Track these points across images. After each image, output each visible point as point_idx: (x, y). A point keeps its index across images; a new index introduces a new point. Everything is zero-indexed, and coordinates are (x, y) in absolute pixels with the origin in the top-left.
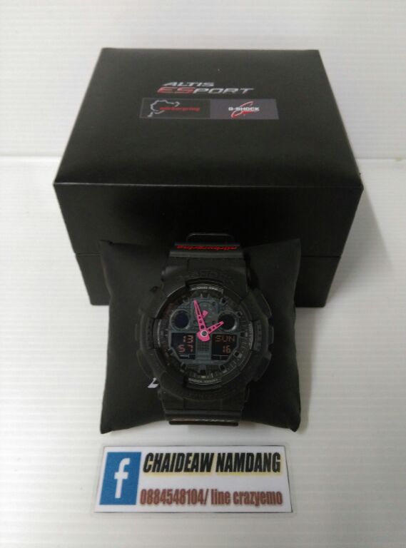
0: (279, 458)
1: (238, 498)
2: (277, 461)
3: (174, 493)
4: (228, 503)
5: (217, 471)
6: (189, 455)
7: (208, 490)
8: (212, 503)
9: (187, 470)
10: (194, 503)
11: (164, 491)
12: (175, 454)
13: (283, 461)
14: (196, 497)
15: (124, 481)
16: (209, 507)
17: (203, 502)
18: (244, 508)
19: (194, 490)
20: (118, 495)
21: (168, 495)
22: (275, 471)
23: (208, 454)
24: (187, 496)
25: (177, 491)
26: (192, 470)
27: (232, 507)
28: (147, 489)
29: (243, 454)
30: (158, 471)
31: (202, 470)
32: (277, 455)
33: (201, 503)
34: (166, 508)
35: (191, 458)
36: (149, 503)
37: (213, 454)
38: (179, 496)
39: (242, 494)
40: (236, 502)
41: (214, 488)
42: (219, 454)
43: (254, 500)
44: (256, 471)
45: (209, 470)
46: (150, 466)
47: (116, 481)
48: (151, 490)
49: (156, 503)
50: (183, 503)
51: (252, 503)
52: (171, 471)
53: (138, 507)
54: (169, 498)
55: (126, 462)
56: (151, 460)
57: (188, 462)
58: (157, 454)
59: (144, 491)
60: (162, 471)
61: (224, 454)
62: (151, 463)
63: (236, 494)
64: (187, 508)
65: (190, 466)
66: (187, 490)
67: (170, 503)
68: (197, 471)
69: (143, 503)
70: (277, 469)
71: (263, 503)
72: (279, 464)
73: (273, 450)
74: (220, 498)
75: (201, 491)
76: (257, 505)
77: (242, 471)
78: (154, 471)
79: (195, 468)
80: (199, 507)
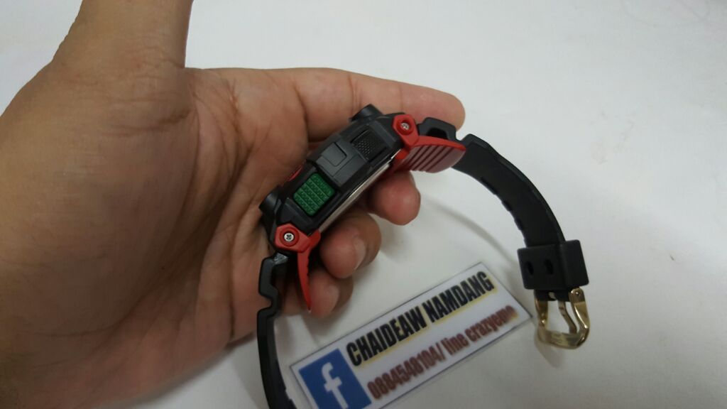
0: (484, 276)
1: (472, 334)
2: (485, 279)
3: (404, 367)
4: (466, 344)
5: (433, 321)
6: (393, 322)
7: (437, 345)
8: (451, 353)
9: (401, 338)
10: (433, 364)
11: (392, 371)
12: (377, 330)
13: (490, 276)
14: (430, 357)
15: (341, 389)
16: (450, 359)
17: (441, 357)
18: (485, 340)
19: (424, 353)
20: (343, 404)
21: (400, 373)
22: (489, 289)
23: (412, 311)
24: (420, 363)
25: (406, 363)
26: (406, 335)
27: (474, 346)
28: (373, 380)
29: (448, 292)
30: (371, 356)
31: (418, 329)
32: (481, 275)
33: (440, 360)
34: (407, 386)
35: (398, 324)
36: (386, 392)
38: (412, 366)
39: (473, 329)
40: (474, 339)
41: (442, 337)
42: (424, 305)
43: (490, 327)
44: (471, 300)
45: (424, 325)
46: (358, 356)
48: (377, 380)
49: (393, 388)
50: (421, 371)
51: (490, 331)
52: (385, 348)
53: (376, 404)
54: (403, 375)
56: (355, 350)
57: (397, 330)
58: (358, 341)
59: (370, 385)
60: (376, 353)
61: (428, 302)
62: (358, 353)
63: (467, 332)
64: (428, 373)
65: (401, 332)
66: (415, 356)
67: (407, 380)
68: (412, 333)
69: (377, 396)
71: (500, 324)
72: (488, 281)
73: (474, 272)
74: (456, 344)
75: (432, 349)
76: (496, 329)
77: (458, 307)
78: (366, 359)
79: (408, 332)
80: (440, 366)
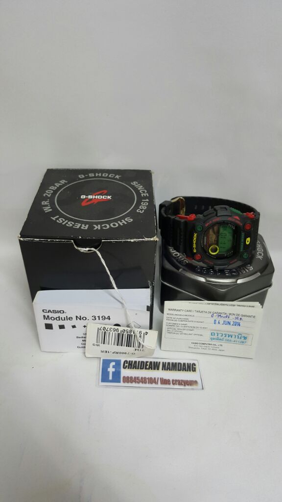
0: (195, 365)
1: (174, 382)
2: (194, 367)
3: (140, 378)
4: (170, 384)
5: (162, 370)
6: (147, 362)
7: (158, 378)
8: (161, 383)
9: (146, 369)
10: (152, 383)
11: (135, 377)
12: (139, 362)
13: (197, 367)
14: (152, 381)
15: (113, 372)
16: (159, 385)
17: (156, 383)
18: (177, 386)
19: (151, 378)
20: (111, 378)
21: (137, 379)
22: (193, 371)
23: (157, 362)
24: (147, 380)
25: (142, 378)
26: (149, 369)
27: (171, 386)
28: (126, 376)
29: (176, 363)
30: (131, 368)
31: (154, 369)
32: (194, 364)
33: (155, 383)
34: (137, 385)
35: (148, 364)
36: (128, 382)
37: (160, 363)
38: (143, 380)
39: (176, 381)
40: (173, 384)
41: (161, 377)
42: (163, 363)
43: (183, 383)
44: (183, 371)
45: (158, 369)
46: (126, 366)
47: (109, 372)
48: (128, 377)
49: (132, 382)
50: (146, 383)
51: (182, 385)
52: (138, 369)
53: (122, 384)
54: (138, 380)
55: (113, 364)
56: (127, 363)
57: (146, 365)
58: (130, 361)
59: (124, 377)
60: (133, 368)
61: (166, 363)
62: (127, 365)
63: (173, 380)
64: (147, 385)
65: (148, 367)
66: (147, 377)
67: (138, 383)
68: (152, 369)
69: (124, 382)
70: (194, 370)
71: (188, 385)
72: (195, 368)
73: (192, 362)
74: (165, 382)
75: (155, 378)
76: (185, 385)
77: (176, 370)
78: (128, 368)
79: (150, 368)
80: (154, 385)
